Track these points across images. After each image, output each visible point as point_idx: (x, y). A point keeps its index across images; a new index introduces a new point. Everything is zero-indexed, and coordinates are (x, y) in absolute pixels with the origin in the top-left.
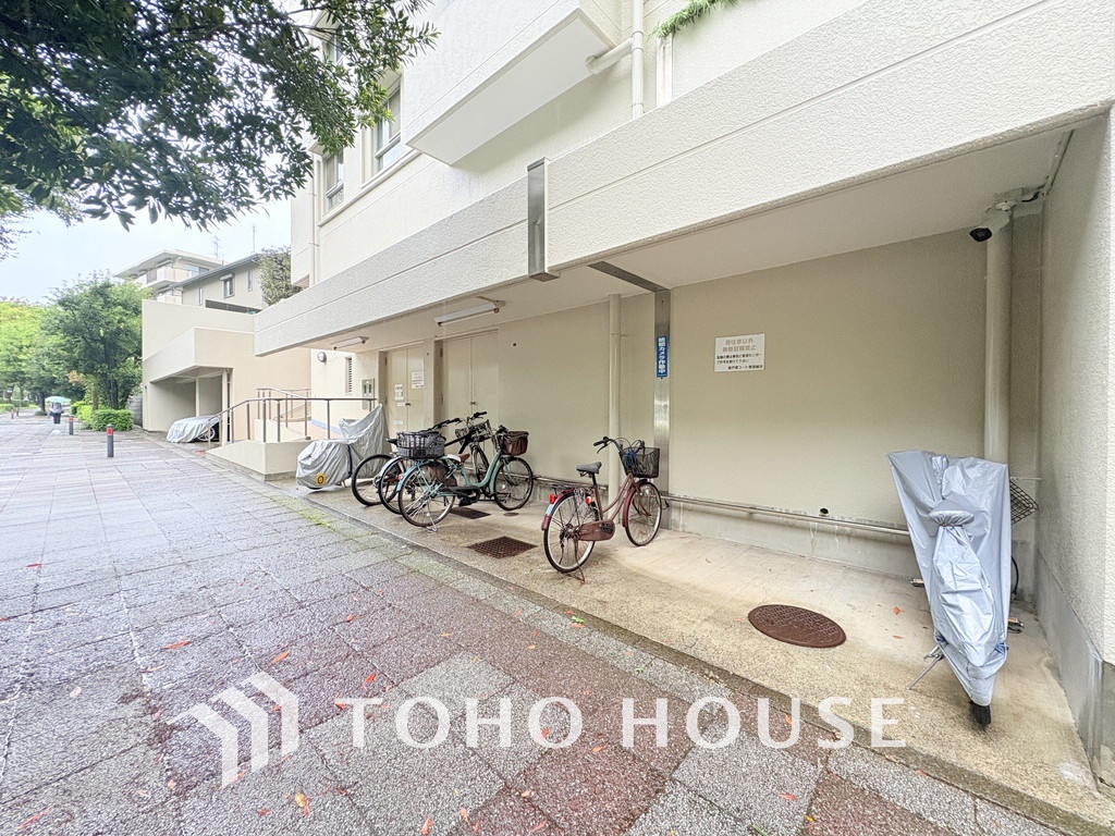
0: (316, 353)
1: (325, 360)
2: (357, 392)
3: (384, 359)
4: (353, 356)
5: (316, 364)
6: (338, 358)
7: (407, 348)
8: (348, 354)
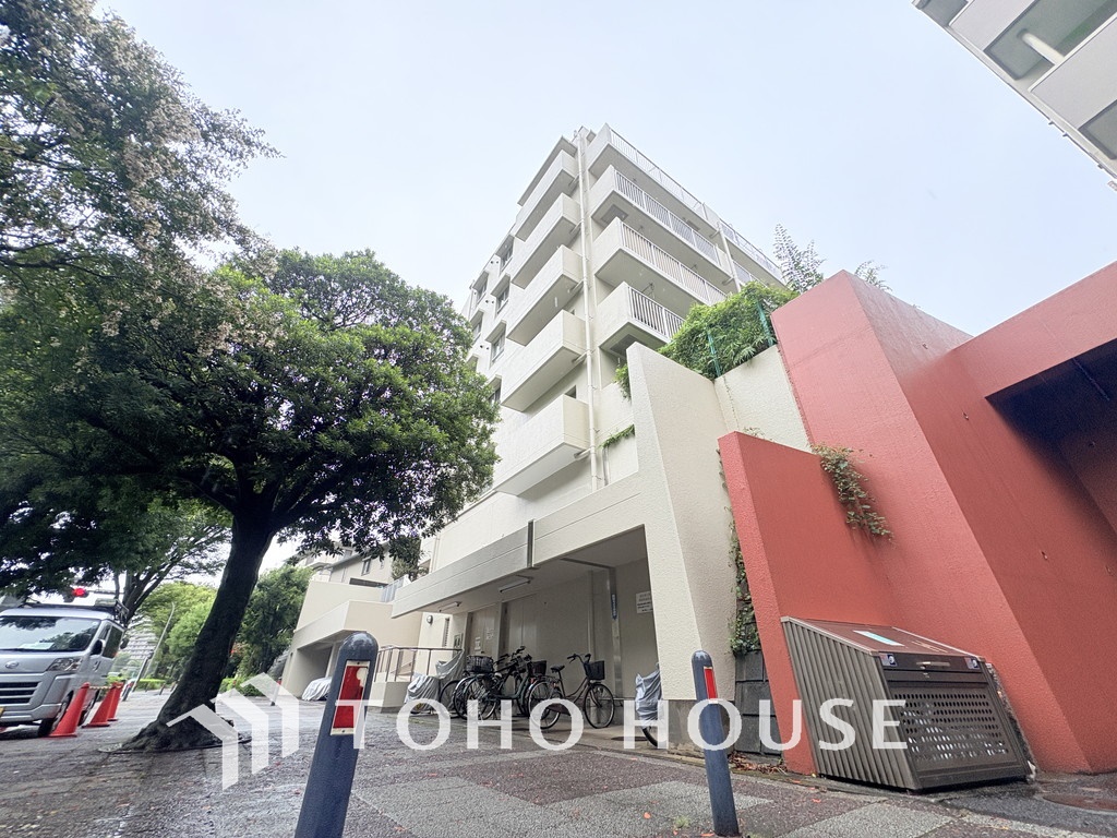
0: (426, 615)
1: (431, 622)
2: (450, 645)
3: (471, 618)
4: (451, 616)
5: (425, 623)
6: (440, 618)
7: (486, 609)
8: (447, 616)
